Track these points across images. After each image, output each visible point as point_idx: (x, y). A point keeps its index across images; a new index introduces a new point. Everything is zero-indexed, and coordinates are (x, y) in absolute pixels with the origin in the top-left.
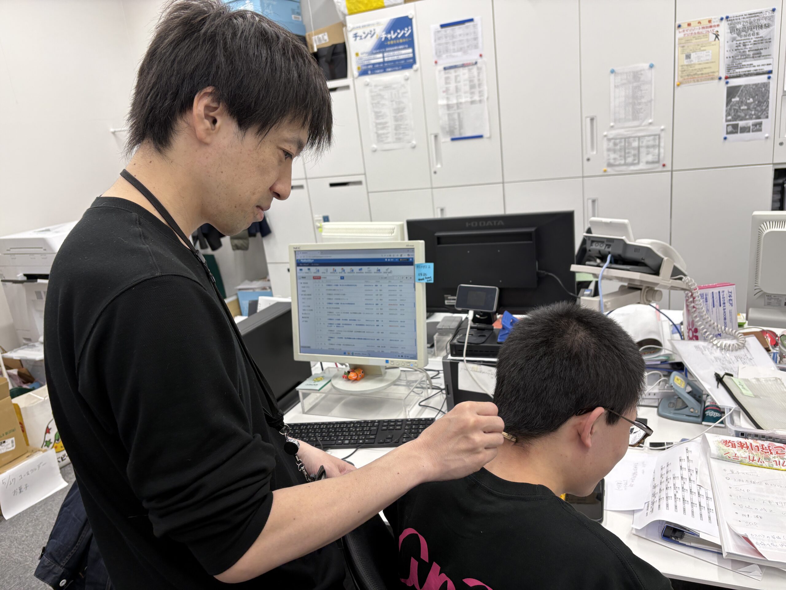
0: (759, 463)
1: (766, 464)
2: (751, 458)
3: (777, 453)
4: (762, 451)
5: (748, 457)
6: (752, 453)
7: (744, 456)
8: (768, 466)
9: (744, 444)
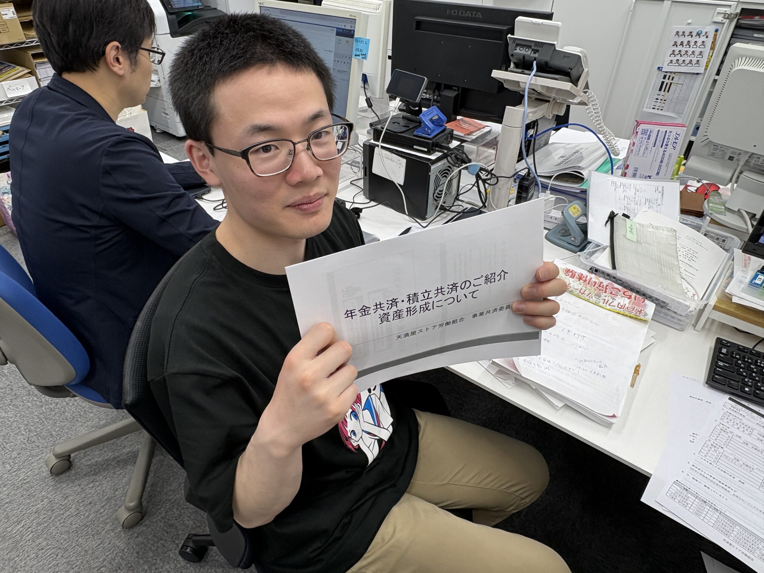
0: (588, 298)
1: (594, 299)
2: (582, 291)
3: (611, 293)
4: (597, 287)
5: (579, 290)
6: (586, 287)
7: (576, 287)
8: (594, 302)
9: (584, 277)
